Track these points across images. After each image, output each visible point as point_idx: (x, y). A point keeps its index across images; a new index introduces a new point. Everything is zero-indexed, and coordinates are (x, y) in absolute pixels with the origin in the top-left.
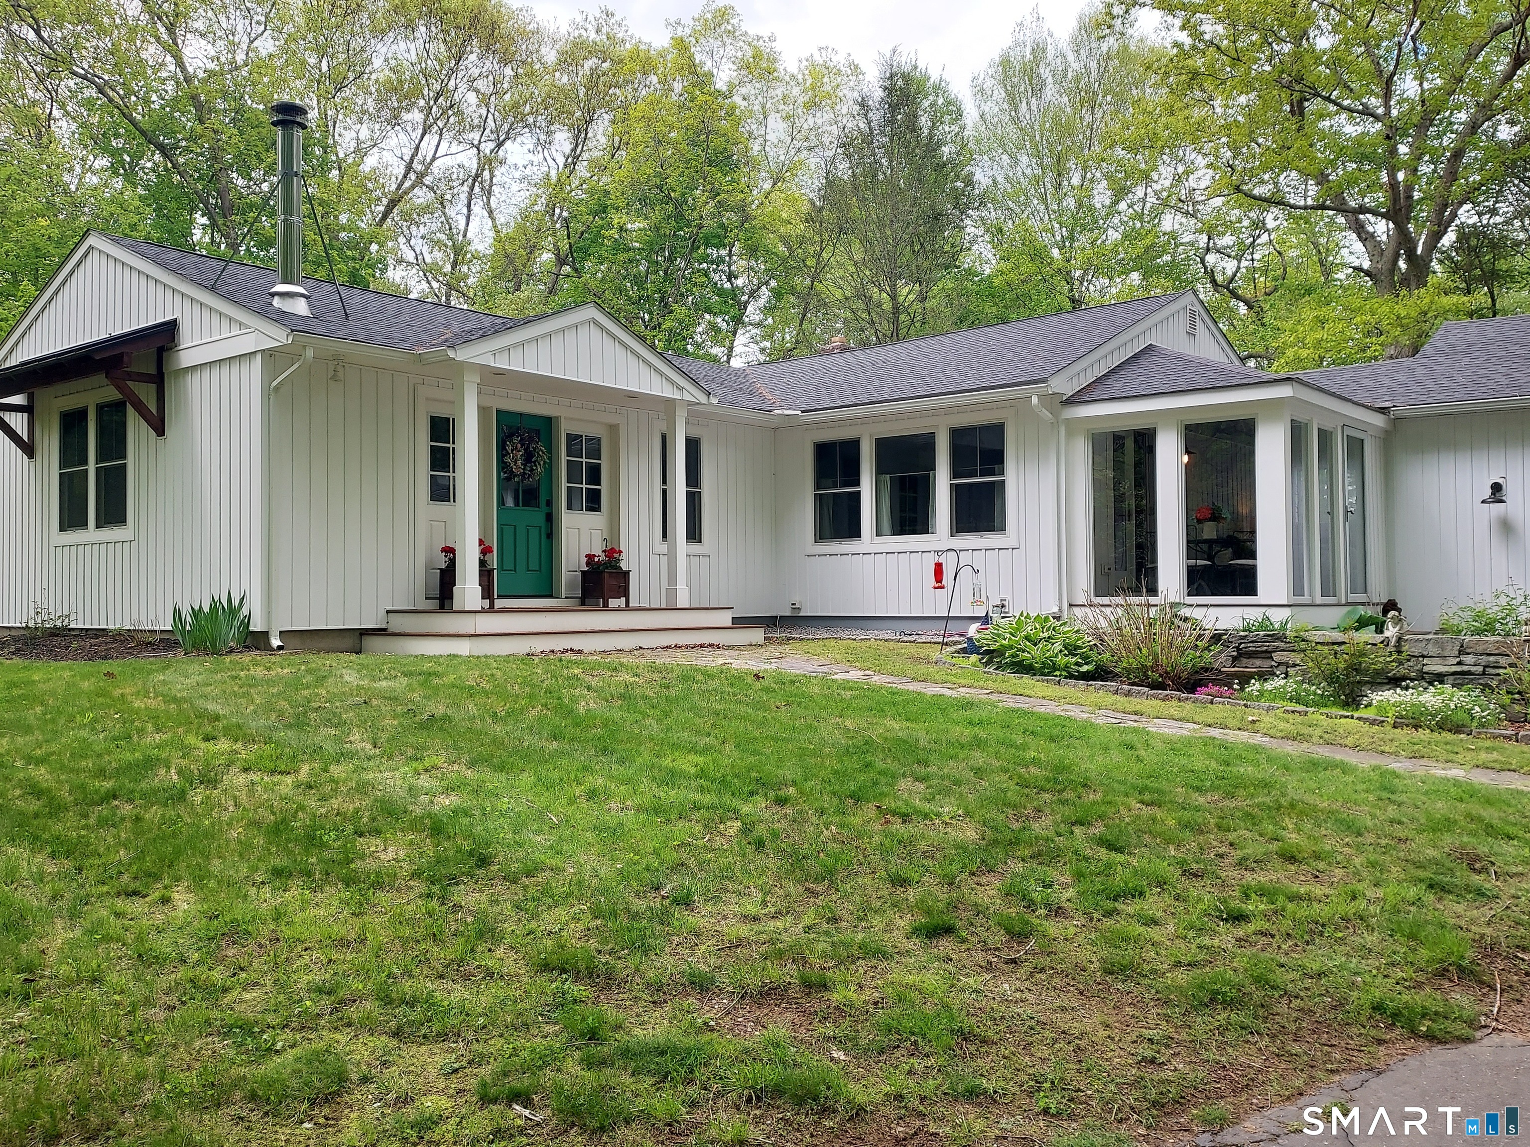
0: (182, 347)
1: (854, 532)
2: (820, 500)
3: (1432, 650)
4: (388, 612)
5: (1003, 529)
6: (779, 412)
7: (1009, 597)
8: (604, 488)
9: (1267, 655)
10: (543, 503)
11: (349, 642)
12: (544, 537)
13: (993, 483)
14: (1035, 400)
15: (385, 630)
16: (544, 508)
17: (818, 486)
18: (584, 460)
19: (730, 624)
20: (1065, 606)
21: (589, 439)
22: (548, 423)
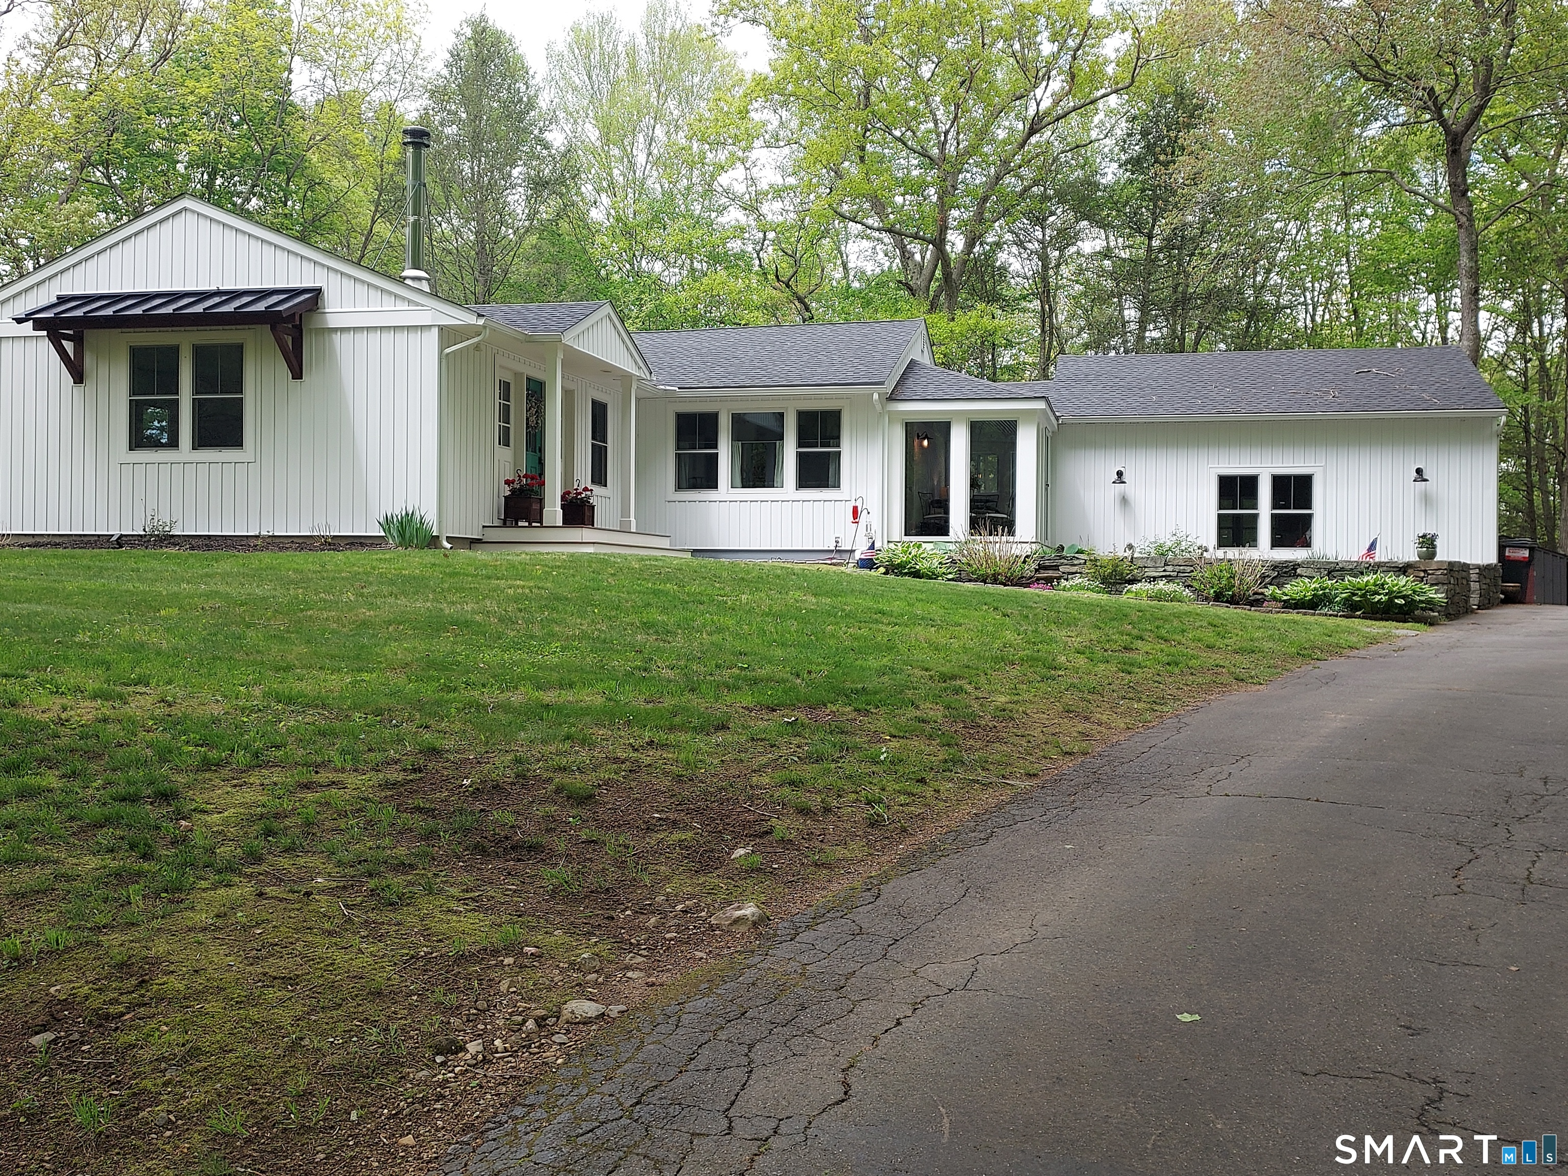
0: (327, 310)
1: (712, 483)
2: (678, 456)
3: (1150, 563)
4: (484, 527)
5: (837, 485)
6: (663, 387)
7: (842, 536)
9: (1056, 568)
13: (829, 453)
14: (876, 396)
15: (483, 540)
17: (677, 447)
20: (886, 542)
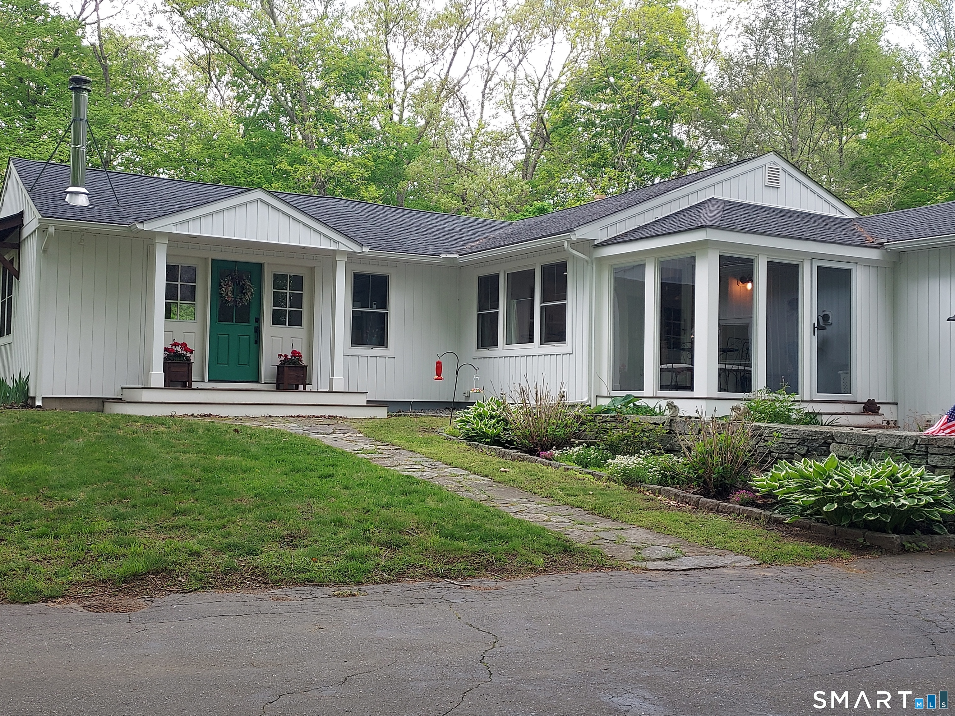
0: (24, 227)
2: (482, 318)
4: (122, 388)
7: (567, 390)
8: (305, 310)
10: (252, 320)
11: (95, 406)
12: (252, 342)
15: (121, 399)
16: (253, 324)
17: (480, 308)
18: (288, 291)
19: (366, 404)
21: (293, 278)
22: (260, 266)
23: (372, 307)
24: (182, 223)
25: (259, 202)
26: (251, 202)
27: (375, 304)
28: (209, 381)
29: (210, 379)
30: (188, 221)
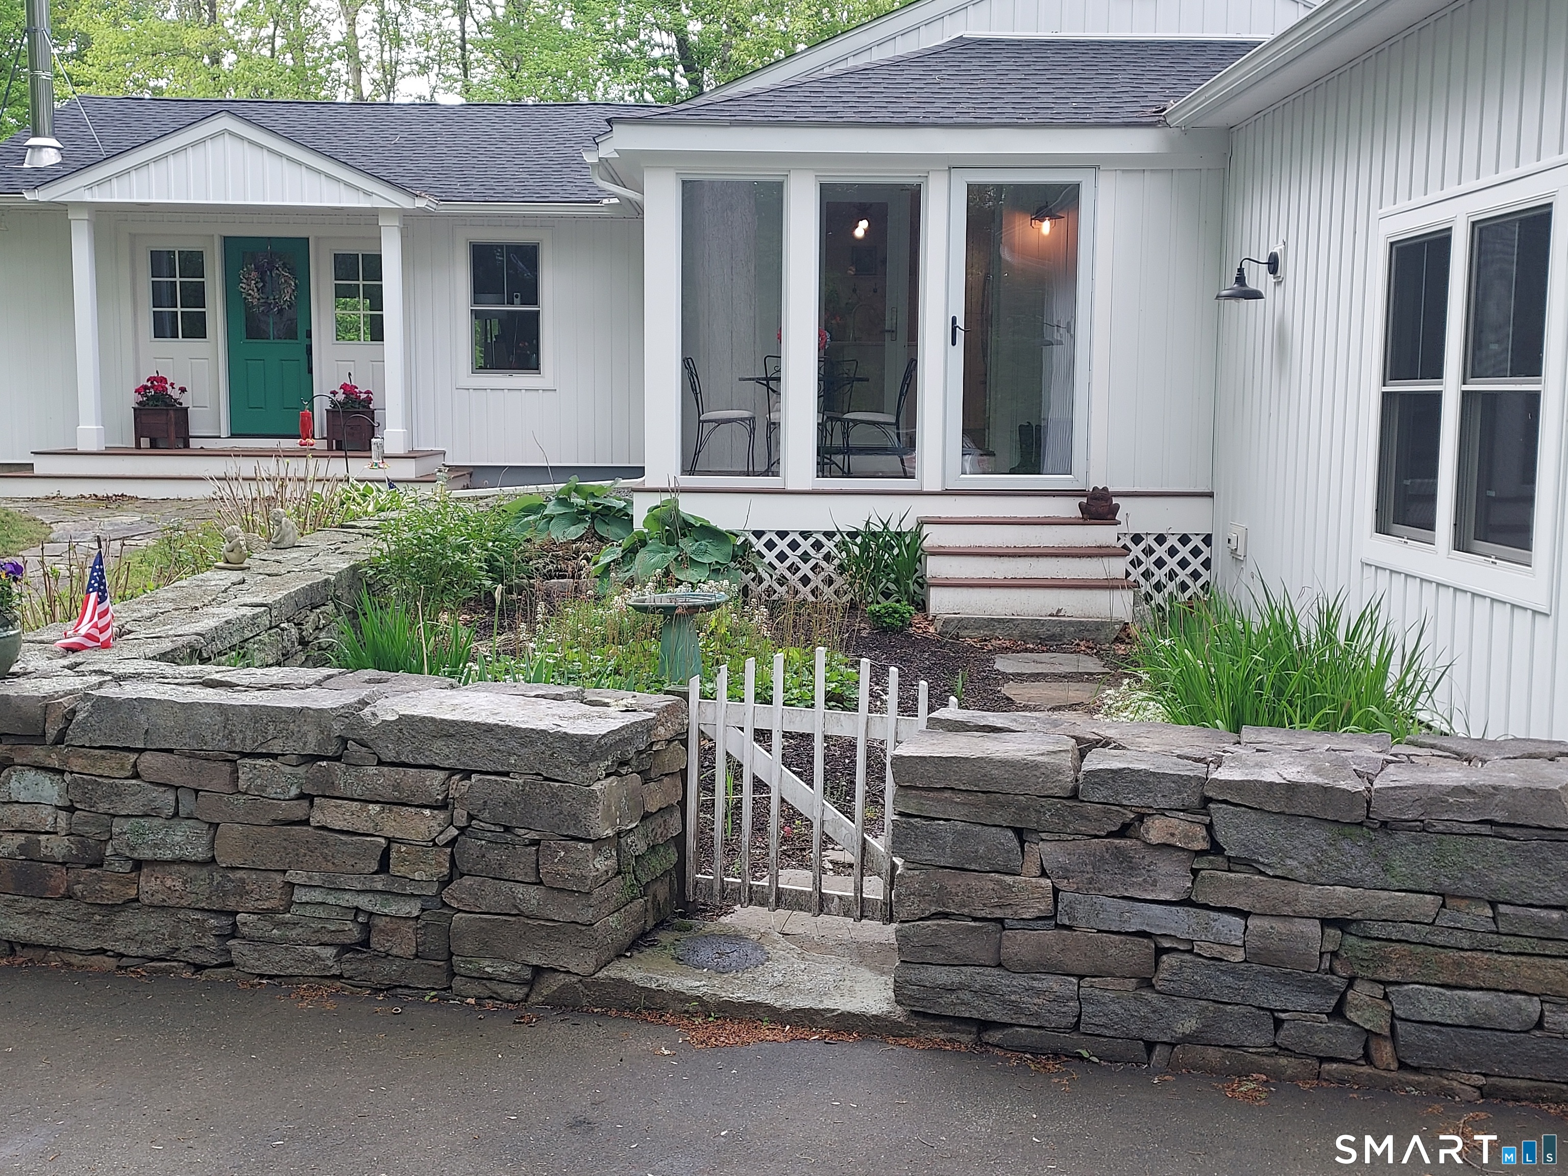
10: (302, 334)
12: (304, 370)
16: (304, 341)
18: (361, 283)
21: (368, 258)
22: (300, 242)
23: (511, 303)
24: (99, 183)
25: (227, 135)
26: (213, 137)
27: (517, 296)
28: (233, 436)
29: (234, 432)
30: (109, 179)
